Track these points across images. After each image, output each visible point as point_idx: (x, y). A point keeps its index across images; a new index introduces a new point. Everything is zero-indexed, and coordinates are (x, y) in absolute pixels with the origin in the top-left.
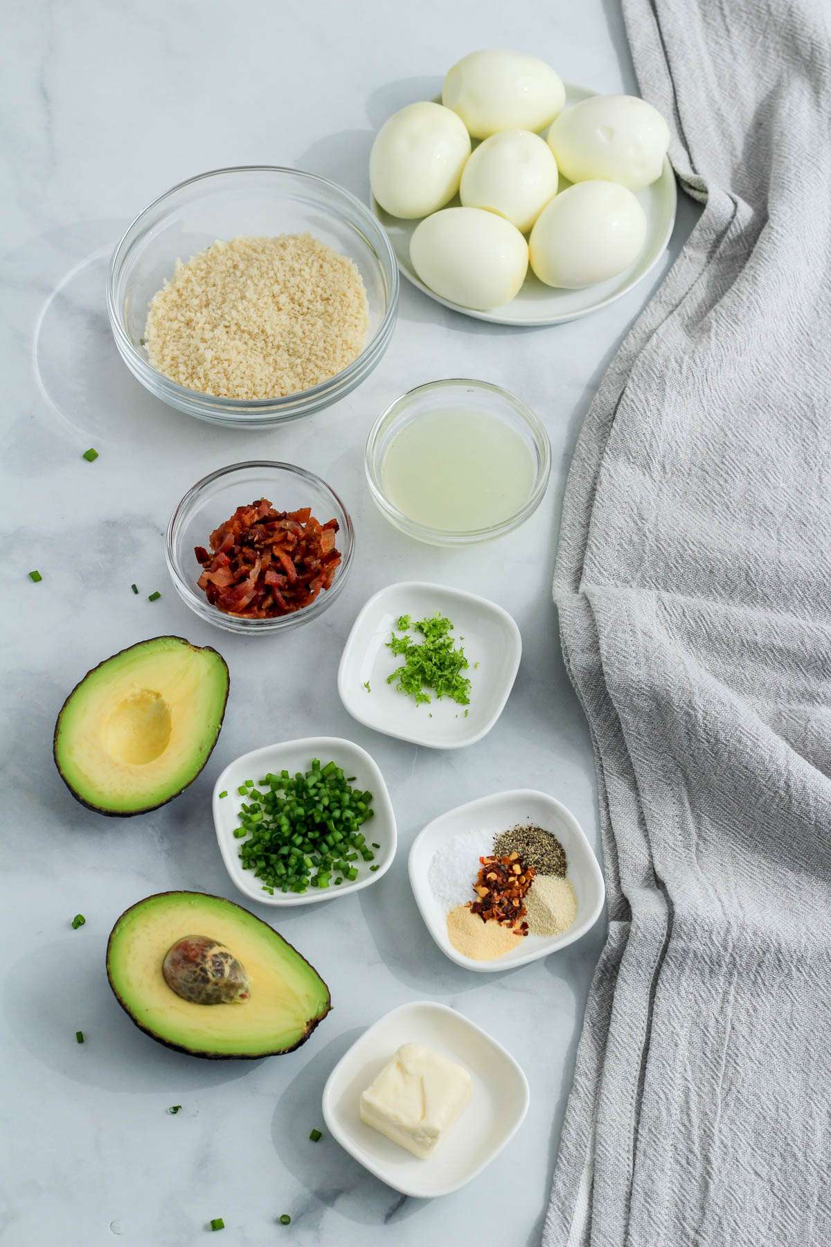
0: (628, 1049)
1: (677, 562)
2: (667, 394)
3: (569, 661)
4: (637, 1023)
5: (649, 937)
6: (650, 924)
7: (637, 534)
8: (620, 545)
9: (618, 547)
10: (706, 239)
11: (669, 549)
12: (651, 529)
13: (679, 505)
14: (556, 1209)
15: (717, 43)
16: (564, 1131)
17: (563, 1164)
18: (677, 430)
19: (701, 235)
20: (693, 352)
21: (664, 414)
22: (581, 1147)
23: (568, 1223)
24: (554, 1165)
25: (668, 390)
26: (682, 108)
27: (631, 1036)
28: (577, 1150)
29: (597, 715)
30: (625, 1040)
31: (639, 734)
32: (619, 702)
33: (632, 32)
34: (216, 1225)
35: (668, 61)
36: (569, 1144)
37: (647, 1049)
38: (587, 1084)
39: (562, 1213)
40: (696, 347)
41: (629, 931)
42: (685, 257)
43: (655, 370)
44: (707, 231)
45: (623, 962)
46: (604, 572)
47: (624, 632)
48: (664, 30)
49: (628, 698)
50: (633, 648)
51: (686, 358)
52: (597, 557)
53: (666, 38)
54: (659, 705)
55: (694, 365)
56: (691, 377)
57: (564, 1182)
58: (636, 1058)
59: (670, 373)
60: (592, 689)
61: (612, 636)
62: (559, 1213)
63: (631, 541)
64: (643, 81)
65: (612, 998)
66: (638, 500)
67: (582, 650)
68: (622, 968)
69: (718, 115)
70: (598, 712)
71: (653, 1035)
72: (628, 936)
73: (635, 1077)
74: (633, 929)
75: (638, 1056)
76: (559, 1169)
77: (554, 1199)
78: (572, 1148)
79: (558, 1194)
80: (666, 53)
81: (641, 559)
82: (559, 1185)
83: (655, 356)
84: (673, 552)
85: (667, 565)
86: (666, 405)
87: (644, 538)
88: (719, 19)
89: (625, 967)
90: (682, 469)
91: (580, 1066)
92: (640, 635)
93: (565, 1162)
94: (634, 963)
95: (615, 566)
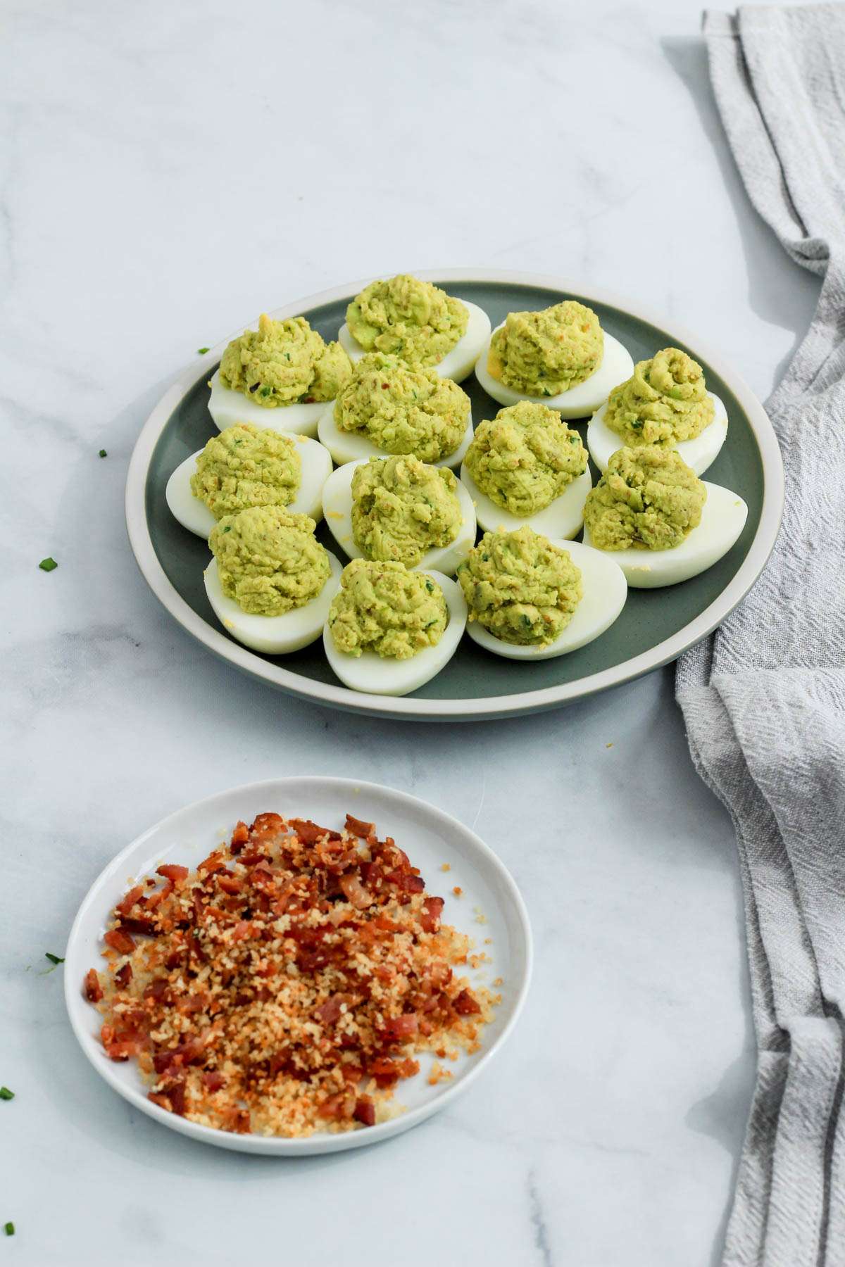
0: (799, 1222)
1: (836, 638)
2: (803, 460)
3: (698, 756)
4: (808, 1190)
5: (815, 1072)
6: (817, 1053)
7: (781, 613)
8: (760, 625)
9: (756, 628)
10: (837, 308)
11: (825, 624)
12: (799, 606)
13: (833, 578)
15: (831, 125)
18: (823, 504)
19: (830, 303)
20: (829, 406)
21: (803, 483)
25: (803, 454)
26: (790, 183)
27: (802, 1206)
29: (748, 815)
30: (793, 1211)
31: (801, 830)
32: (771, 792)
33: (728, 117)
35: (773, 142)
37: (825, 1224)
40: (832, 400)
41: (787, 1066)
42: (816, 332)
43: (785, 436)
44: (836, 297)
45: (782, 1110)
46: (741, 659)
47: (764, 709)
48: (766, 114)
49: (783, 784)
50: (780, 723)
51: (822, 415)
52: (731, 642)
53: (769, 121)
54: (824, 786)
55: (833, 422)
56: (831, 436)
58: (813, 1235)
59: (804, 436)
60: (735, 786)
61: (750, 716)
63: (774, 620)
64: (744, 164)
65: (771, 1161)
66: (779, 582)
67: (716, 741)
68: (781, 1119)
69: (837, 191)
70: (747, 811)
71: (833, 1203)
72: (786, 1074)
73: (811, 1259)
74: (793, 1063)
75: (814, 1232)
80: (770, 135)
81: (790, 640)
83: (783, 423)
84: (830, 627)
85: (824, 643)
86: (804, 472)
87: (792, 616)
88: (832, 102)
89: (786, 1118)
90: (835, 543)
92: (786, 709)
94: (798, 1111)
95: (755, 650)
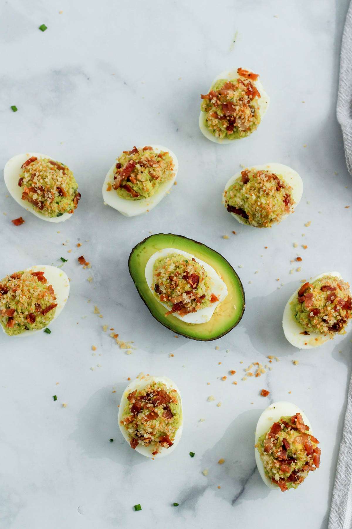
14: (335, 511)
16: (338, 466)
17: (338, 485)
22: (348, 475)
23: (342, 521)
24: (333, 486)
28: (346, 476)
34: (137, 508)
36: (341, 474)
38: (350, 437)
39: (339, 514)
57: (339, 495)
62: (337, 514)
76: (336, 488)
77: (334, 506)
78: (343, 476)
79: (336, 502)
82: (336, 497)
91: (347, 427)
93: (339, 484)
